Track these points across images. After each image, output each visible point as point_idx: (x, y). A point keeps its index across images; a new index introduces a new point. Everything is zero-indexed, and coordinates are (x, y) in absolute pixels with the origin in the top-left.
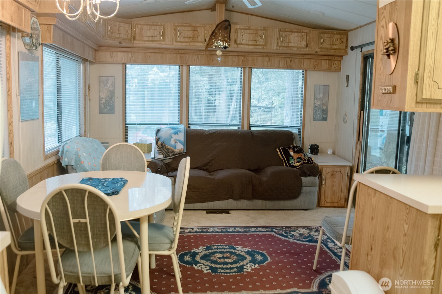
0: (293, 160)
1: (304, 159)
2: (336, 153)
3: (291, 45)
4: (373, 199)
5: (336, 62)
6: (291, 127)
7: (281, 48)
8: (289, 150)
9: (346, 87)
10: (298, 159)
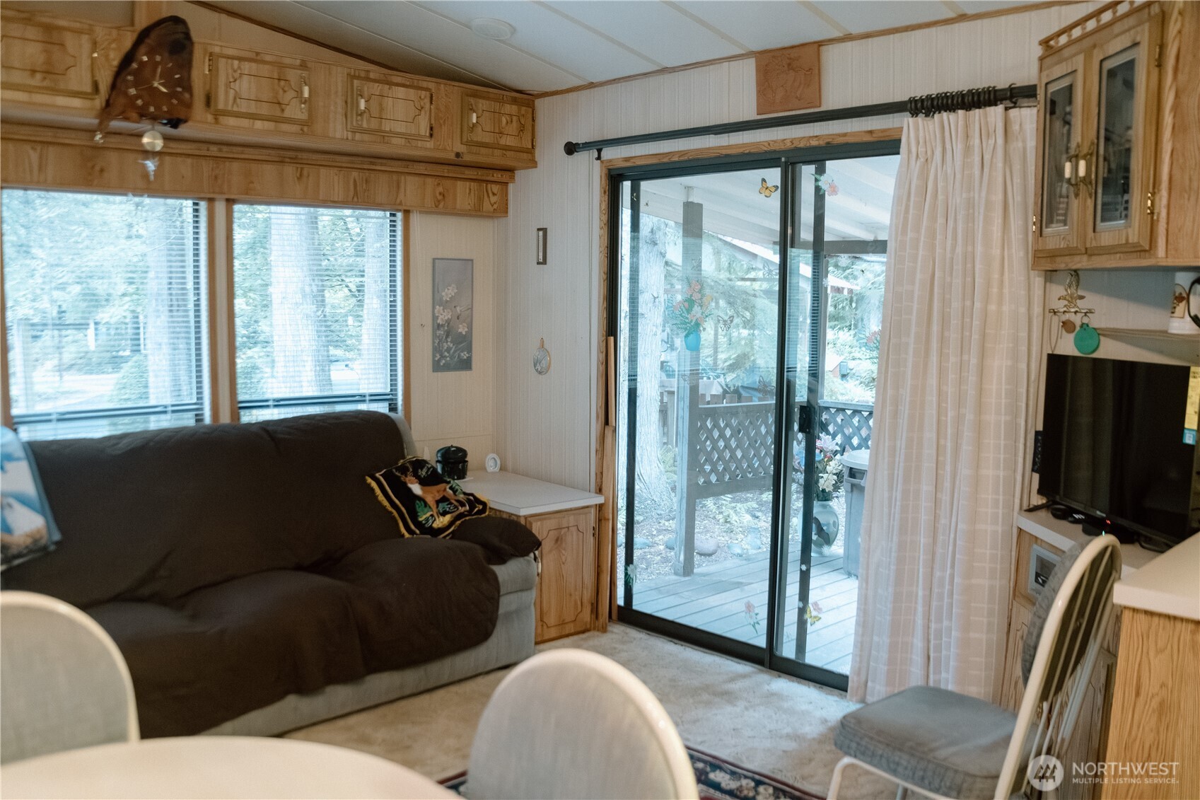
0: (426, 510)
1: (457, 501)
2: (510, 465)
3: (387, 126)
5: (495, 188)
6: (368, 398)
7: (358, 136)
8: (403, 478)
9: (538, 263)
10: (440, 505)
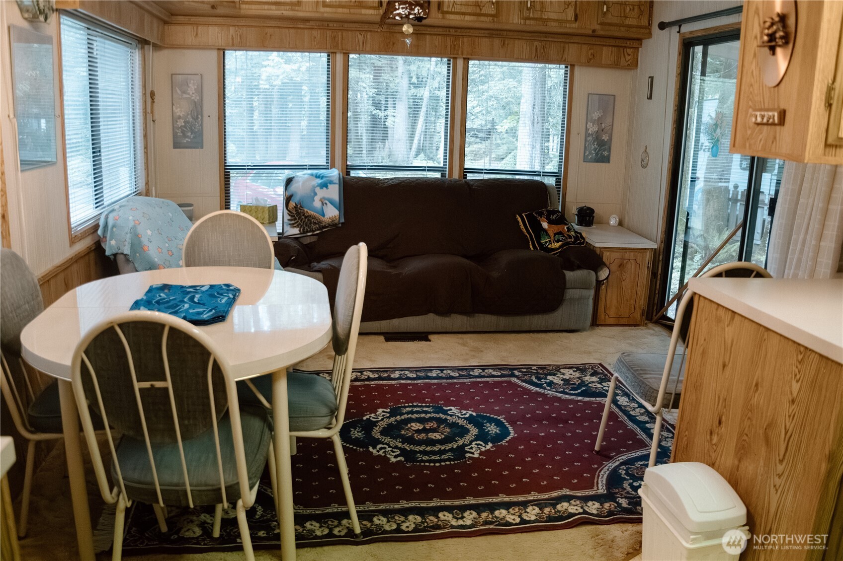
0: (546, 237)
1: (568, 235)
2: (626, 223)
3: (545, 16)
4: (726, 329)
5: (630, 51)
6: (542, 174)
7: (527, 22)
8: (539, 218)
9: (648, 99)
10: (557, 236)
